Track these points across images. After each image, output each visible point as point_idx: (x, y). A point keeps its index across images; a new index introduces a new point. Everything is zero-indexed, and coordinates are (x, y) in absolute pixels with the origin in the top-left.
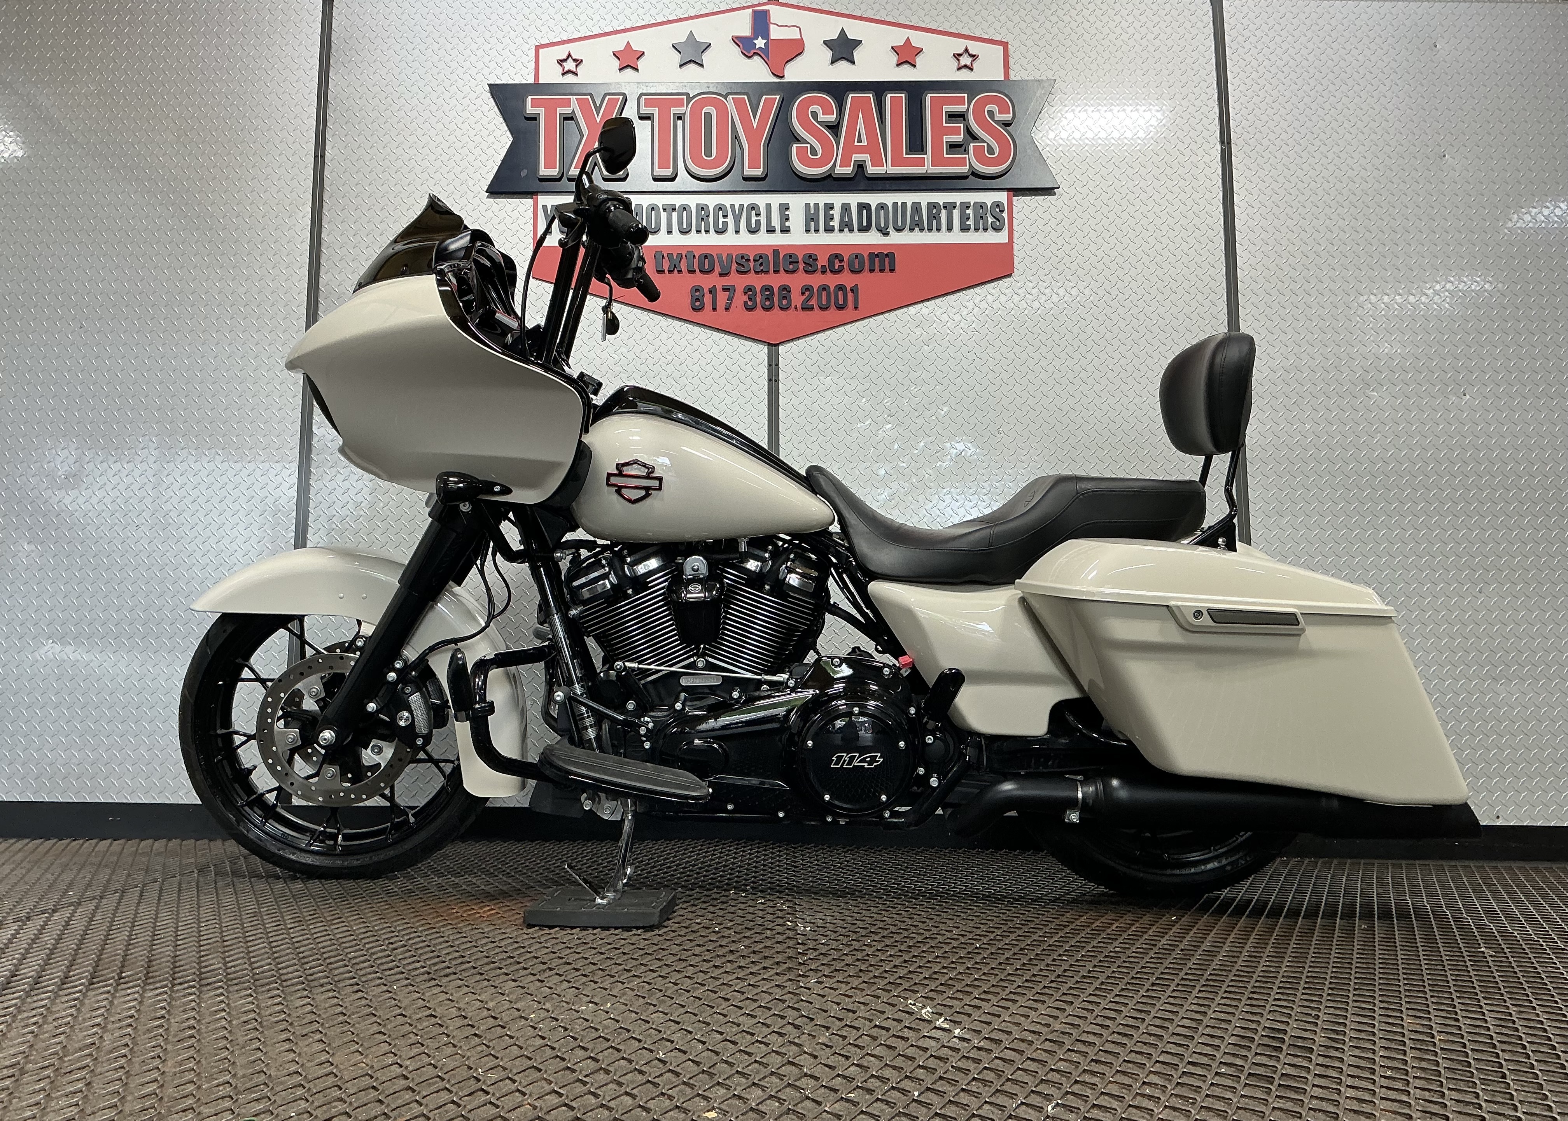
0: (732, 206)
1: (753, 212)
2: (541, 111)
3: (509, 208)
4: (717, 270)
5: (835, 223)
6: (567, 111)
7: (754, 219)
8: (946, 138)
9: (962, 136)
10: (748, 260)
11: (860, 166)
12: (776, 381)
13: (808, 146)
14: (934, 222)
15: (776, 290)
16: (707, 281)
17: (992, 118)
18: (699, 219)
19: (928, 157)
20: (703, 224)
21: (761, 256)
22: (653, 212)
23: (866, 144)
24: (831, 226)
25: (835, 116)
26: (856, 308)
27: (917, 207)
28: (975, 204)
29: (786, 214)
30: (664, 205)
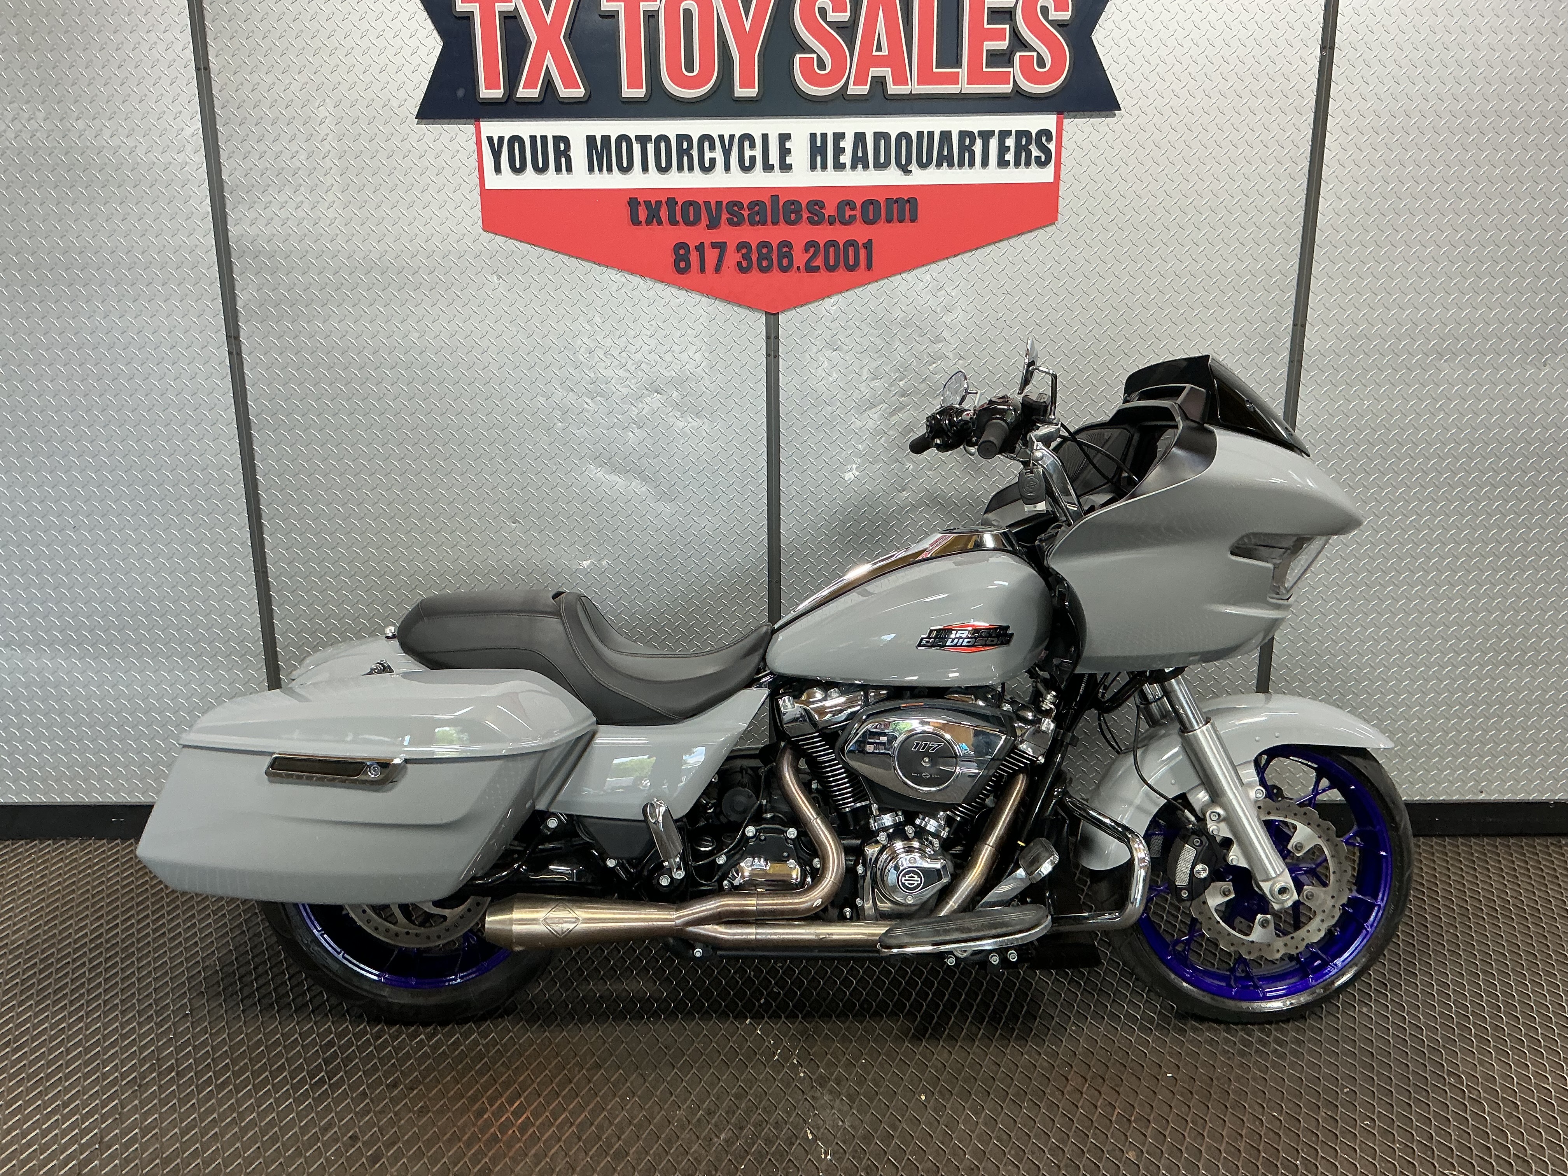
0: (721, 137)
1: (747, 144)
2: (474, 8)
3: (445, 138)
4: (705, 221)
5: (846, 158)
6: (509, 7)
7: (748, 153)
8: (989, 45)
9: (1007, 42)
10: (742, 208)
11: (879, 84)
12: (775, 357)
13: (815, 56)
14: (967, 155)
15: (775, 246)
16: (693, 236)
17: (1046, 18)
18: (681, 152)
19: (963, 72)
20: (685, 158)
21: (757, 203)
22: (624, 144)
23: (887, 53)
24: (841, 161)
25: (848, 14)
26: (869, 267)
27: (946, 136)
28: (1016, 131)
29: (787, 147)
30: (636, 137)
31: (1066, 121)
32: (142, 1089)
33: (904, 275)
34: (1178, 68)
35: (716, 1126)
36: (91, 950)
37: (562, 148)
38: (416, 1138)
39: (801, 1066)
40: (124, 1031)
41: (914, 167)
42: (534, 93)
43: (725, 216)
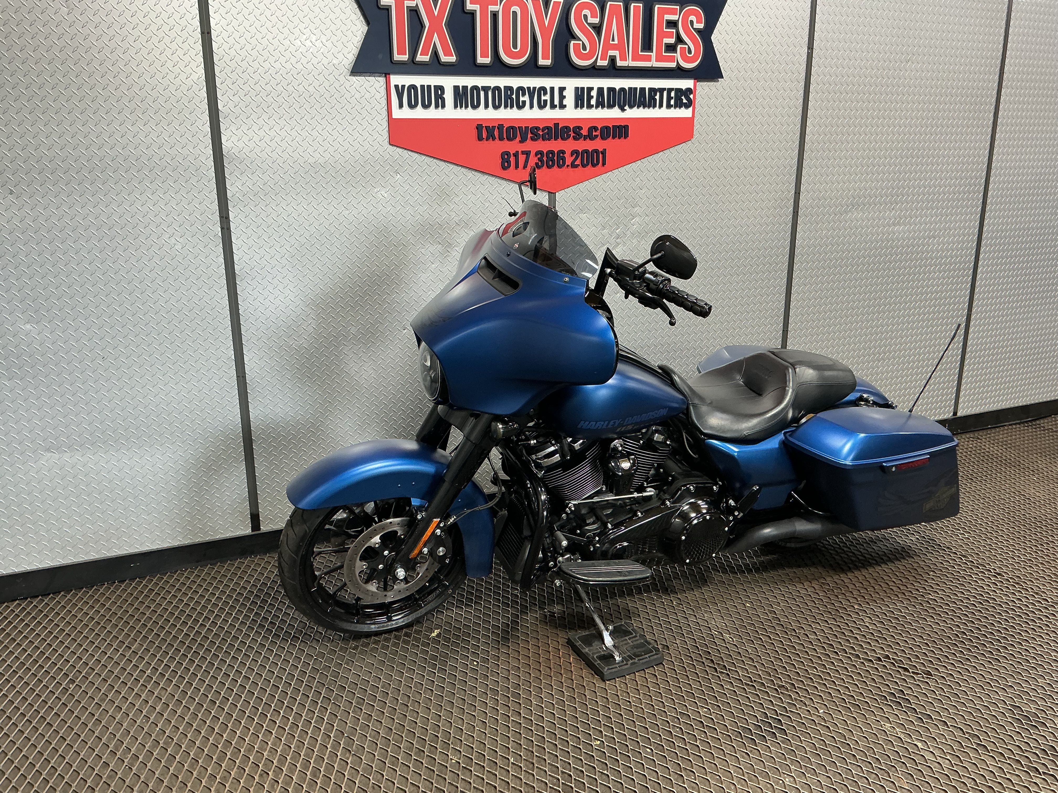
0: (529, 88)
1: (542, 93)
2: (392, 3)
3: (367, 84)
4: (518, 138)
5: (593, 102)
6: (413, 4)
7: (543, 98)
8: (666, 40)
9: (674, 40)
10: (539, 130)
11: (613, 60)
13: (581, 42)
14: (652, 101)
15: (556, 153)
16: (513, 146)
17: (692, 26)
18: (507, 97)
19: (653, 55)
20: (509, 101)
21: (548, 128)
22: (475, 92)
23: (617, 43)
24: (592, 104)
25: (598, 19)
26: (604, 164)
27: (643, 90)
28: (676, 89)
29: (563, 94)
30: (482, 87)
31: (698, 84)
33: (619, 169)
37: (440, 93)
41: (627, 107)
42: (426, 58)
43: (530, 135)
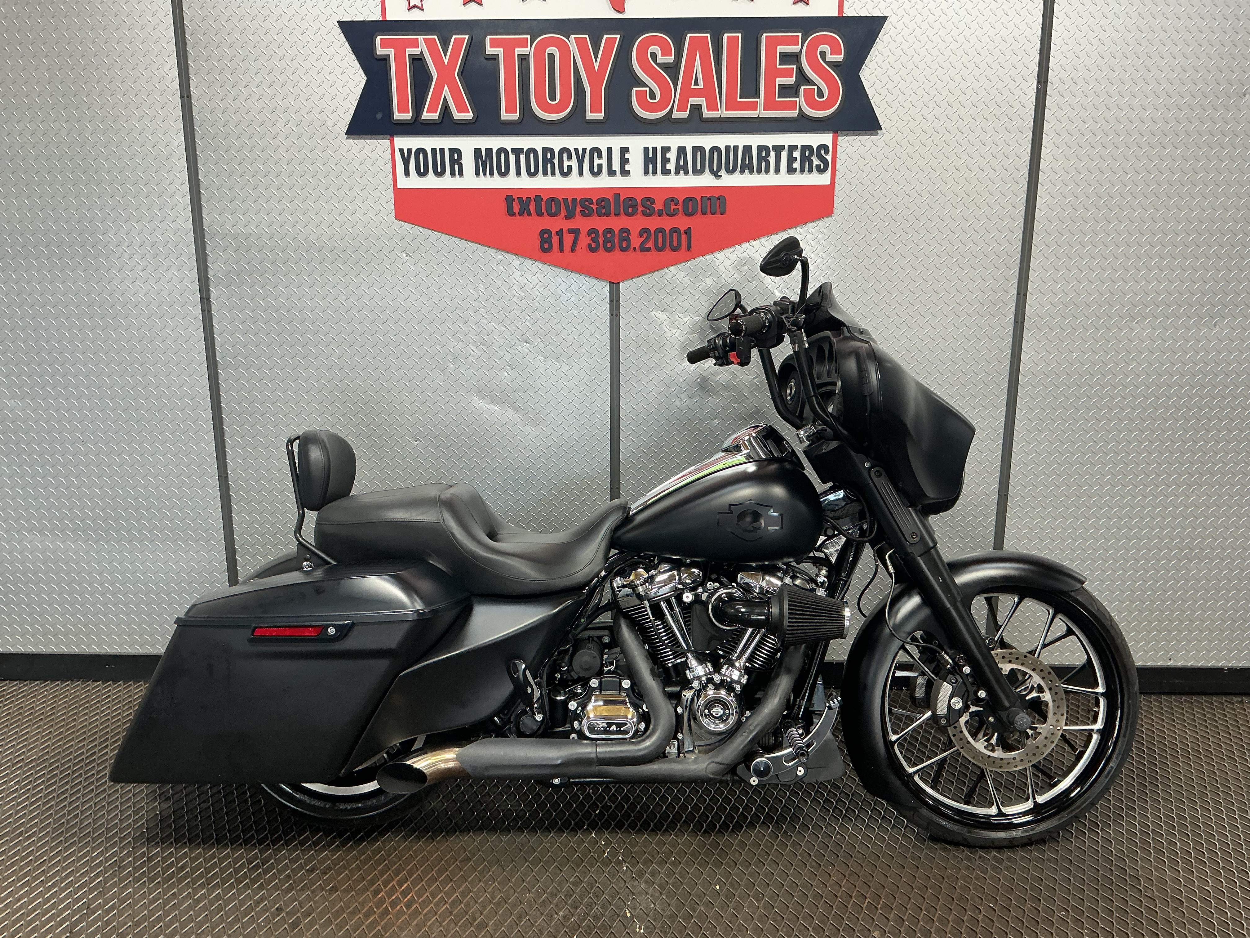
0: (576, 150)
1: (596, 155)
2: (390, 52)
3: (367, 150)
4: (563, 213)
5: (671, 166)
6: (416, 51)
7: (597, 162)
8: (780, 81)
9: (794, 78)
10: (592, 203)
11: (697, 108)
12: (617, 315)
13: (647, 89)
14: (764, 164)
15: (616, 232)
16: (555, 224)
17: (824, 60)
18: (546, 161)
19: (761, 101)
20: (549, 166)
21: (603, 200)
22: (503, 155)
23: (702, 87)
24: (668, 168)
26: (689, 248)
27: (747, 149)
28: (802, 146)
29: (626, 157)
30: (511, 149)
31: (840, 138)
32: (121, 870)
33: (715, 254)
34: (926, 98)
35: (557, 905)
36: (86, 765)
37: (456, 158)
38: (326, 910)
39: (625, 862)
40: (109, 826)
42: (435, 116)
43: (579, 209)
